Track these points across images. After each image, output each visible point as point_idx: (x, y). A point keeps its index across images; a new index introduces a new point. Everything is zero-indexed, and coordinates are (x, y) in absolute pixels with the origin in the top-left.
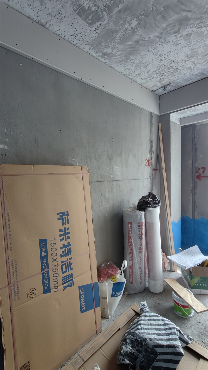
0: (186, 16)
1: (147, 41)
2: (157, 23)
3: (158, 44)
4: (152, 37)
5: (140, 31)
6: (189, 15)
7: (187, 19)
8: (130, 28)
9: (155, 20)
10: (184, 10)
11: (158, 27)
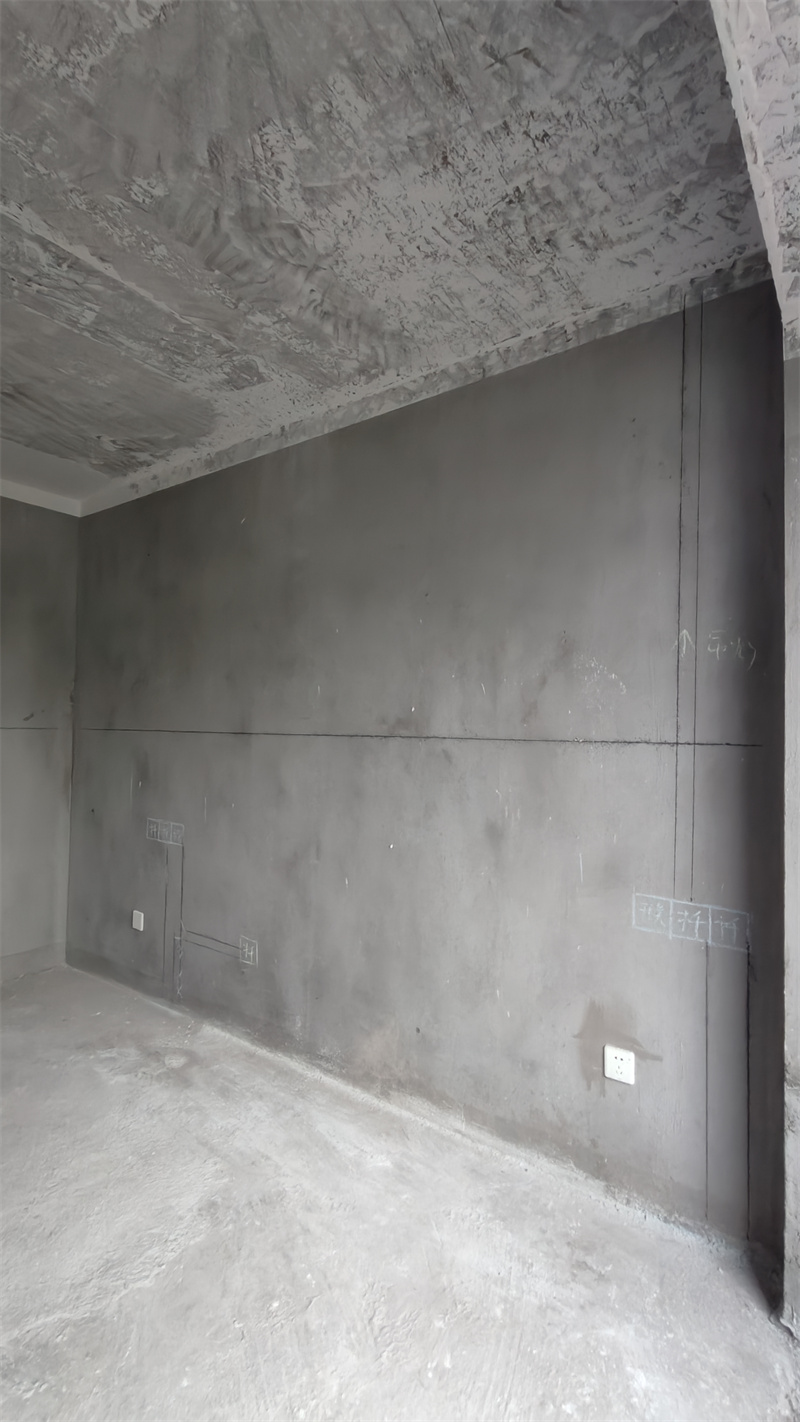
0: (231, 218)
1: (323, 295)
2: (261, 279)
3: (341, 272)
4: (308, 287)
5: (286, 310)
6: (228, 213)
7: (244, 216)
8: (277, 326)
9: (251, 282)
10: (216, 229)
11: (273, 276)
